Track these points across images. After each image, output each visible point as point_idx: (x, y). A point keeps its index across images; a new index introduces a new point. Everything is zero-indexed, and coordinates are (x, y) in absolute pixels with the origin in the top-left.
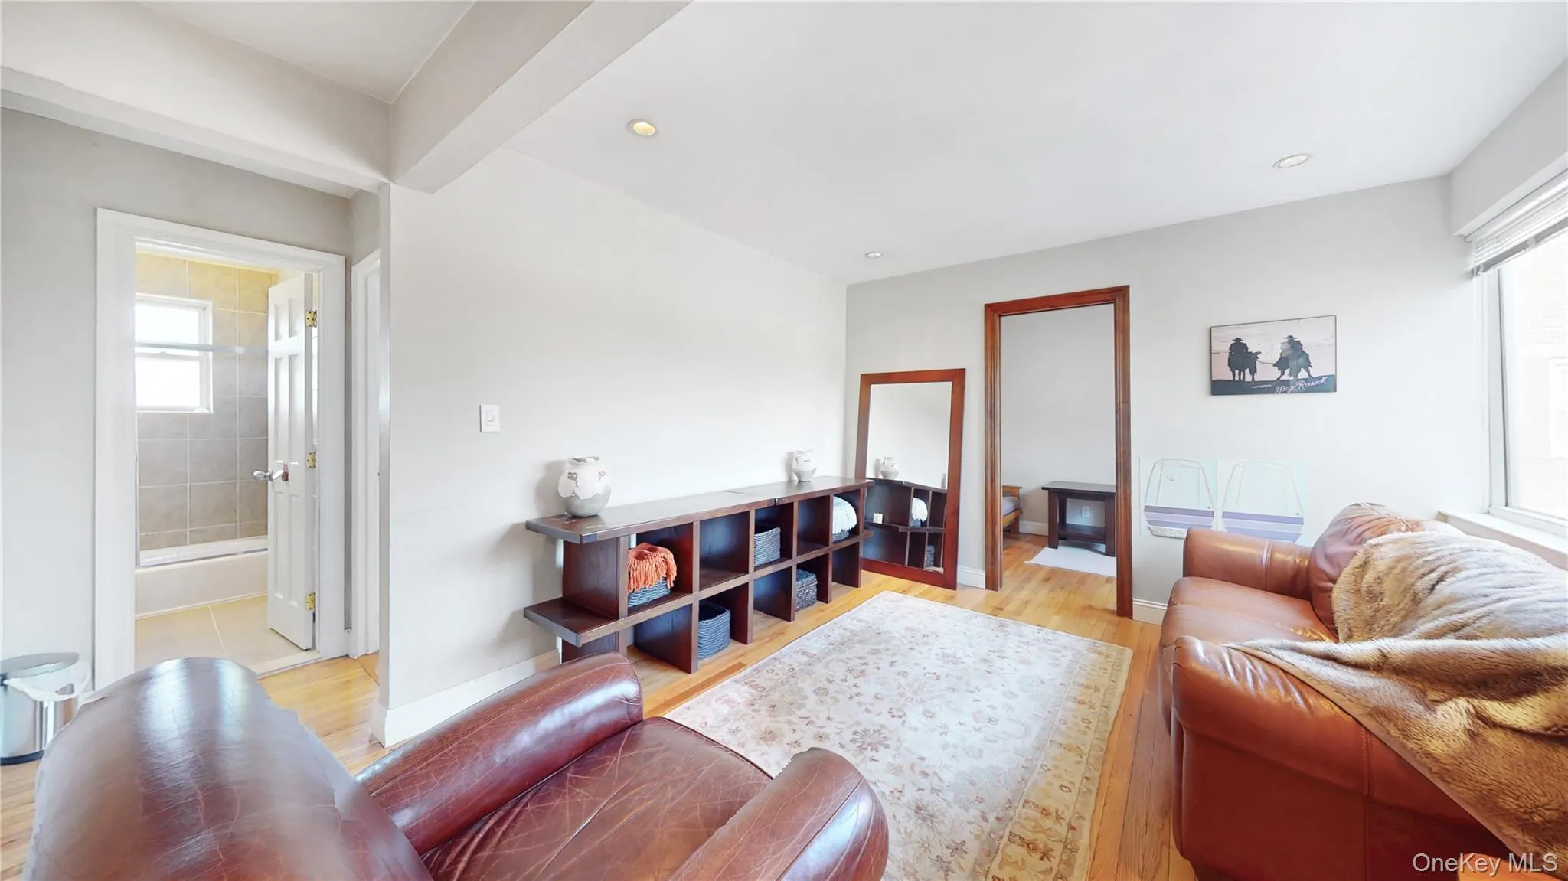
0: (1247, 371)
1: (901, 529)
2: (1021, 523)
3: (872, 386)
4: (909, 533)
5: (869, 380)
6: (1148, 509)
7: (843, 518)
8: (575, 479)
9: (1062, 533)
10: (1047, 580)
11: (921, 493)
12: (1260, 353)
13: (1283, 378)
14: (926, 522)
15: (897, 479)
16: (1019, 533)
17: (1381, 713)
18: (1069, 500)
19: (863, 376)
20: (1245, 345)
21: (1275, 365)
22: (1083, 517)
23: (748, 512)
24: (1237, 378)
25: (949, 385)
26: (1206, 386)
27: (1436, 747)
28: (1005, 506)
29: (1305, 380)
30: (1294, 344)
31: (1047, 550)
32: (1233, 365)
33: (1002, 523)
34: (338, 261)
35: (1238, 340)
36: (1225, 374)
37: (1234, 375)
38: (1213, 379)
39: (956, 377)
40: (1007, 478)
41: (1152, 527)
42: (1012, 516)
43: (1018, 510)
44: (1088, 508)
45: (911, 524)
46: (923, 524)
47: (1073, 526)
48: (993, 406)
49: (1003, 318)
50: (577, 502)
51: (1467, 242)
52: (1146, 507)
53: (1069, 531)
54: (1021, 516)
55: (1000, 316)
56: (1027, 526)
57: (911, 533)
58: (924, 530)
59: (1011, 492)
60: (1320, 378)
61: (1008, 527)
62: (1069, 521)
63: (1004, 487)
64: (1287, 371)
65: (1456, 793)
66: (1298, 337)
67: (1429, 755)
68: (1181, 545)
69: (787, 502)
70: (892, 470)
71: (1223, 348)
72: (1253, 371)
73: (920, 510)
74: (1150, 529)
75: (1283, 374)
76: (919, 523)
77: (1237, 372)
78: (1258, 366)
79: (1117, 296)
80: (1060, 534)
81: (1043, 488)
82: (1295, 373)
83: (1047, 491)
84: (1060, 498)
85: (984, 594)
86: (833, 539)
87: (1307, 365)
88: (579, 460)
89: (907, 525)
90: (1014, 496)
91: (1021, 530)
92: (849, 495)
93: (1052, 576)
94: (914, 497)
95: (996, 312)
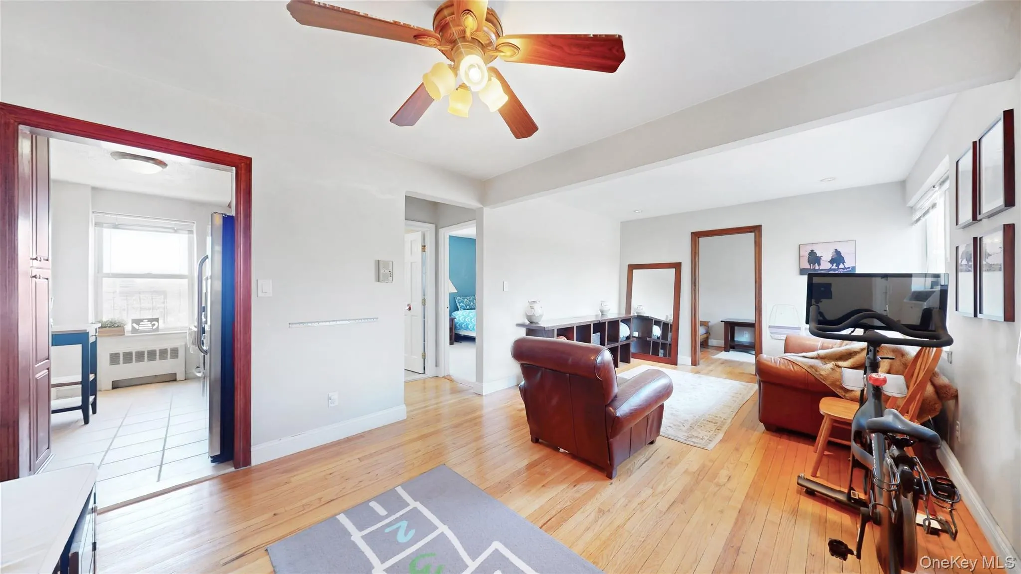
0: (816, 265)
1: (648, 339)
2: (709, 340)
3: (634, 271)
4: (652, 341)
5: (632, 268)
6: (770, 327)
7: (624, 331)
8: (533, 309)
9: (732, 344)
10: (722, 363)
11: (657, 323)
12: (822, 257)
13: (832, 268)
14: (659, 337)
15: (644, 315)
16: (708, 346)
17: (811, 367)
18: (736, 327)
19: (629, 266)
20: (815, 253)
21: (829, 262)
22: (743, 337)
23: (590, 324)
24: (812, 268)
25: (673, 270)
26: (798, 271)
27: (823, 373)
28: (701, 331)
29: (842, 268)
30: (837, 253)
31: (724, 352)
32: (810, 262)
33: (699, 339)
34: (433, 226)
35: (812, 251)
36: (806, 265)
37: (810, 266)
38: (801, 268)
39: (677, 266)
40: (702, 317)
41: (772, 335)
42: (705, 336)
43: (708, 333)
44: (747, 332)
45: (653, 337)
46: (658, 338)
47: (738, 341)
48: (695, 280)
49: (700, 239)
50: (535, 317)
51: (912, 209)
52: (769, 326)
53: (736, 343)
54: (710, 337)
55: (699, 238)
56: (713, 342)
57: (653, 342)
58: (658, 341)
59: (704, 324)
60: (849, 268)
61: (703, 342)
62: (736, 339)
63: (701, 321)
64: (834, 265)
65: (826, 383)
66: (839, 250)
67: (821, 374)
68: (783, 342)
69: (603, 321)
70: (641, 311)
71: (805, 253)
72: (819, 265)
73: (657, 331)
74: (772, 337)
75: (832, 266)
76: (656, 338)
77: (812, 265)
78: (821, 262)
79: (756, 230)
80: (731, 345)
81: (722, 321)
82: (837, 265)
83: (724, 323)
84: (731, 327)
85: (691, 367)
86: (620, 340)
87: (843, 262)
88: (534, 302)
89: (651, 337)
90: (706, 326)
91: (710, 344)
92: (626, 321)
93: (725, 362)
94: (654, 324)
95: (697, 236)
